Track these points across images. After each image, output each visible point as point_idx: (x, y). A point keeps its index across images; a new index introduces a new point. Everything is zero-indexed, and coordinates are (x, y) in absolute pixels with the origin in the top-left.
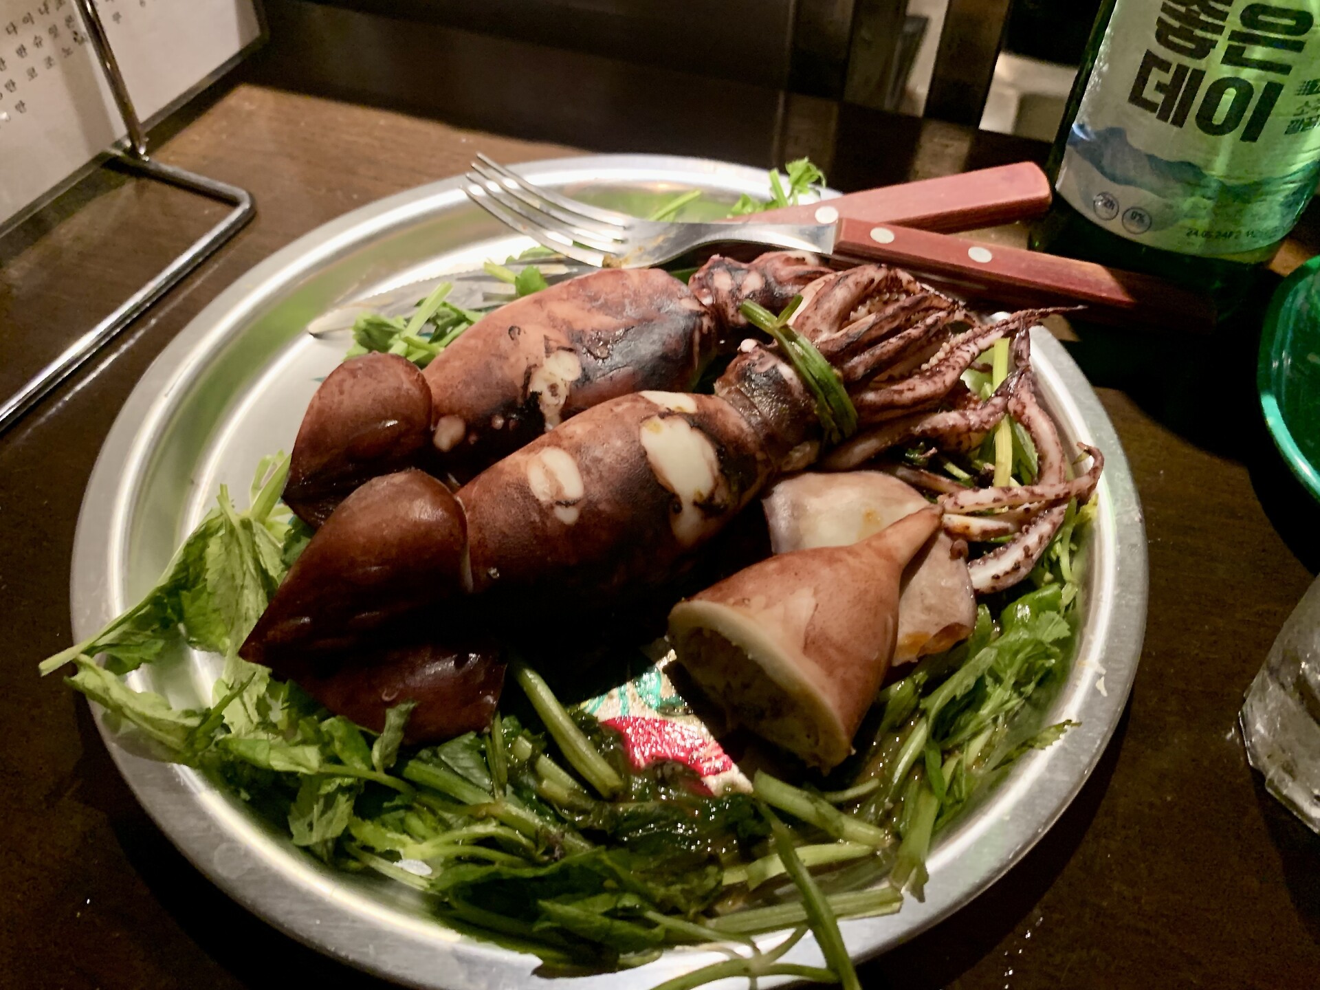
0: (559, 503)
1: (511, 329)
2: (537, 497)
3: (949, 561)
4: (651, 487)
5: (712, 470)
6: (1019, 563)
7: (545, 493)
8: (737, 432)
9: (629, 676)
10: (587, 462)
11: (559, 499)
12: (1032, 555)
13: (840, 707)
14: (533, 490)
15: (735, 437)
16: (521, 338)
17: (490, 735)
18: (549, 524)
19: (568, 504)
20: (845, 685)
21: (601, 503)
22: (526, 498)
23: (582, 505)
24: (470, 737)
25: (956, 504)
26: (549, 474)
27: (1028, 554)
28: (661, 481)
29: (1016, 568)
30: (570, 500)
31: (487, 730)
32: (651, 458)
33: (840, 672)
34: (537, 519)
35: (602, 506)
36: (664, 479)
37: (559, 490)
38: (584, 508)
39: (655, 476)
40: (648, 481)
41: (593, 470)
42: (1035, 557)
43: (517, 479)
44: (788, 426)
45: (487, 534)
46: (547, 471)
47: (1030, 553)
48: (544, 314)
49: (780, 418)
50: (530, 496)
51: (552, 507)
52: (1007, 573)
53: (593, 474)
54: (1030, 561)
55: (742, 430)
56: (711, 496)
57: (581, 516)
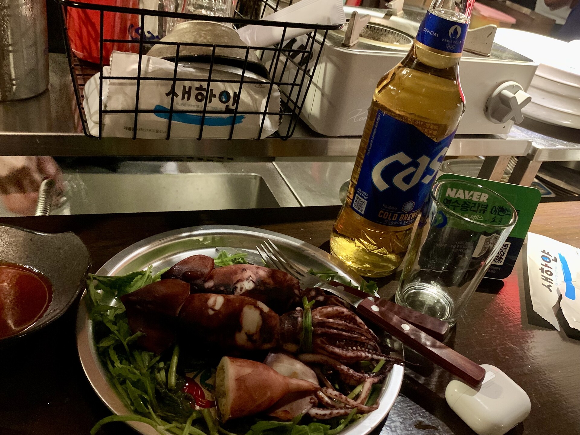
1: (244, 269)
3: (308, 402)
11: (212, 307)
12: (331, 416)
14: (208, 302)
15: (272, 326)
16: (244, 272)
19: (213, 310)
22: (205, 302)
23: (216, 312)
25: (326, 391)
26: (215, 302)
29: (324, 415)
32: (242, 313)
34: (204, 308)
35: (220, 316)
36: (241, 320)
37: (214, 305)
43: (209, 297)
44: (290, 335)
45: (190, 305)
48: (256, 271)
49: (289, 331)
51: (208, 308)
52: (320, 415)
55: (276, 326)
56: (252, 335)
57: (214, 314)
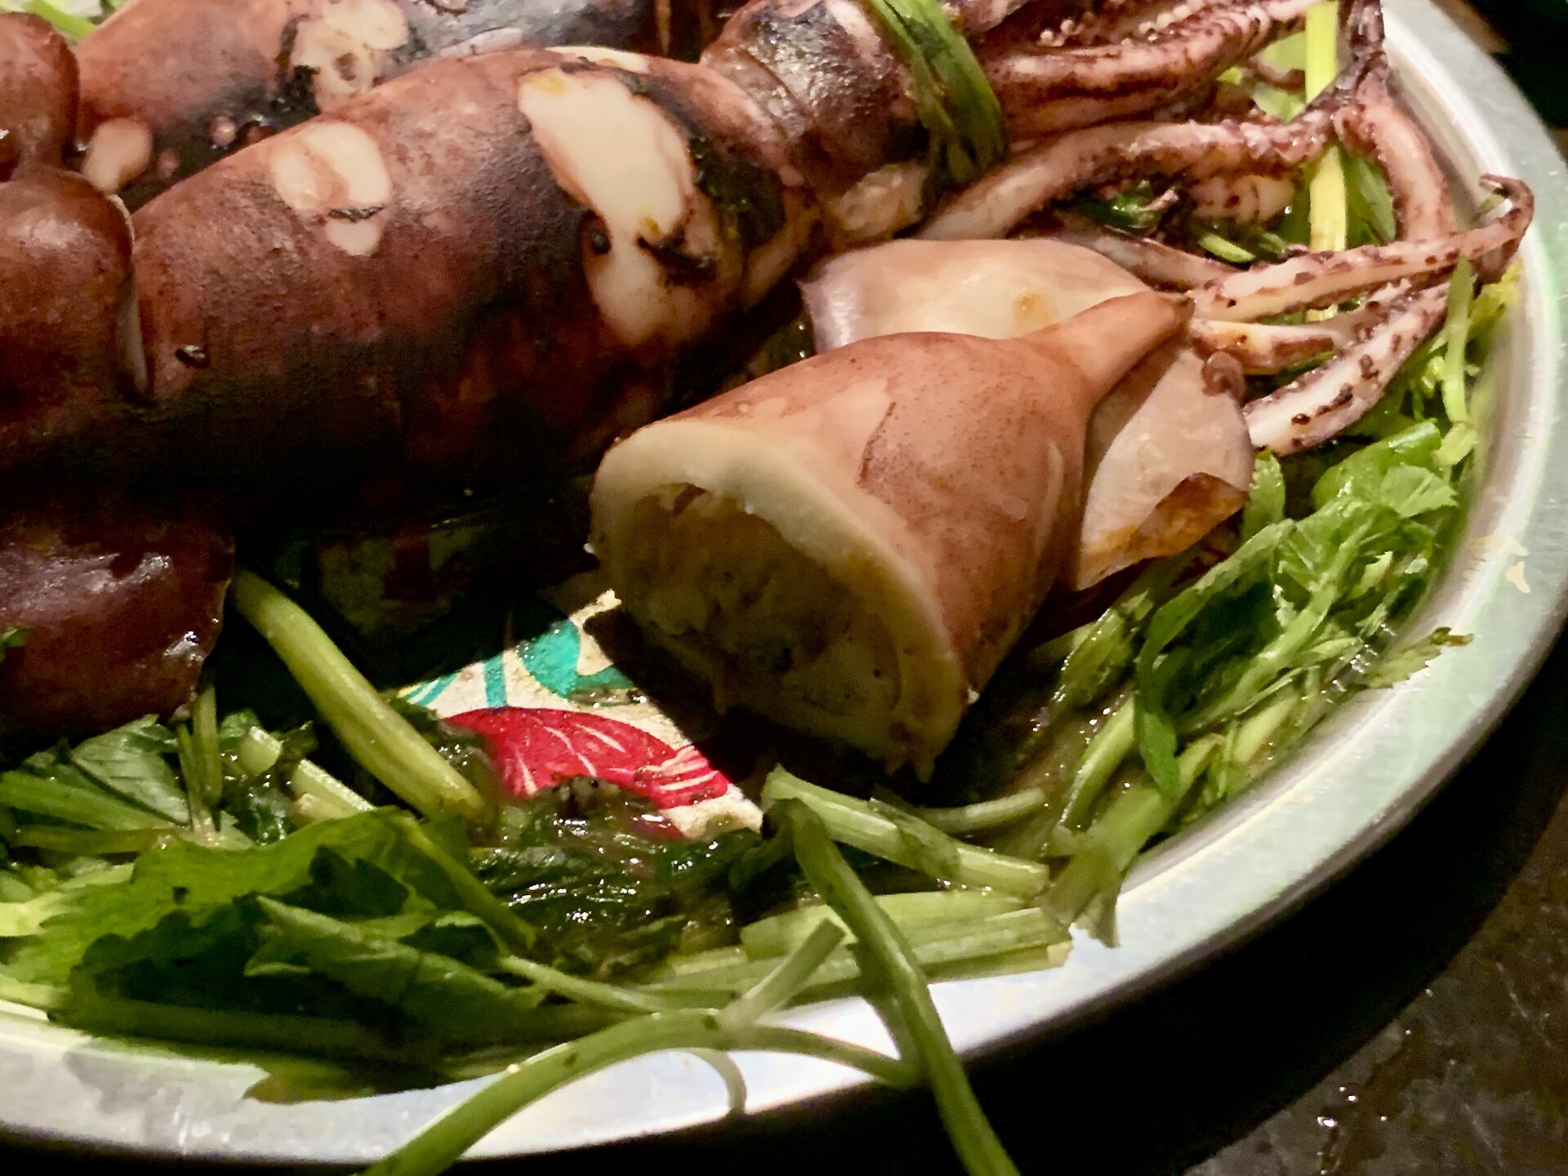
0: (338, 214)
2: (289, 202)
3: (1201, 394)
4: (538, 190)
5: (679, 181)
6: (1350, 388)
7: (306, 198)
8: (736, 121)
9: (508, 635)
10: (401, 140)
11: (337, 206)
12: (1376, 374)
13: (939, 591)
14: (280, 190)
15: (733, 129)
17: (189, 723)
18: (314, 254)
19: (355, 216)
20: (951, 554)
21: (427, 214)
22: (264, 205)
23: (385, 215)
24: (144, 725)
25: (1218, 298)
26: (320, 165)
27: (1369, 372)
28: (561, 182)
29: (1345, 399)
30: (359, 208)
31: (181, 712)
32: (538, 135)
33: (939, 526)
34: (289, 245)
35: (430, 222)
36: (567, 177)
37: (339, 188)
38: (391, 223)
39: (548, 171)
40: (533, 179)
41: (413, 153)
42: (1384, 377)
43: (248, 174)
44: (851, 123)
45: (178, 276)
46: (313, 158)
47: (1372, 370)
49: (831, 106)
50: (274, 201)
51: (321, 221)
52: (1325, 410)
53: (412, 160)
54: (1374, 386)
55: (748, 119)
56: (678, 237)
57: (386, 239)
